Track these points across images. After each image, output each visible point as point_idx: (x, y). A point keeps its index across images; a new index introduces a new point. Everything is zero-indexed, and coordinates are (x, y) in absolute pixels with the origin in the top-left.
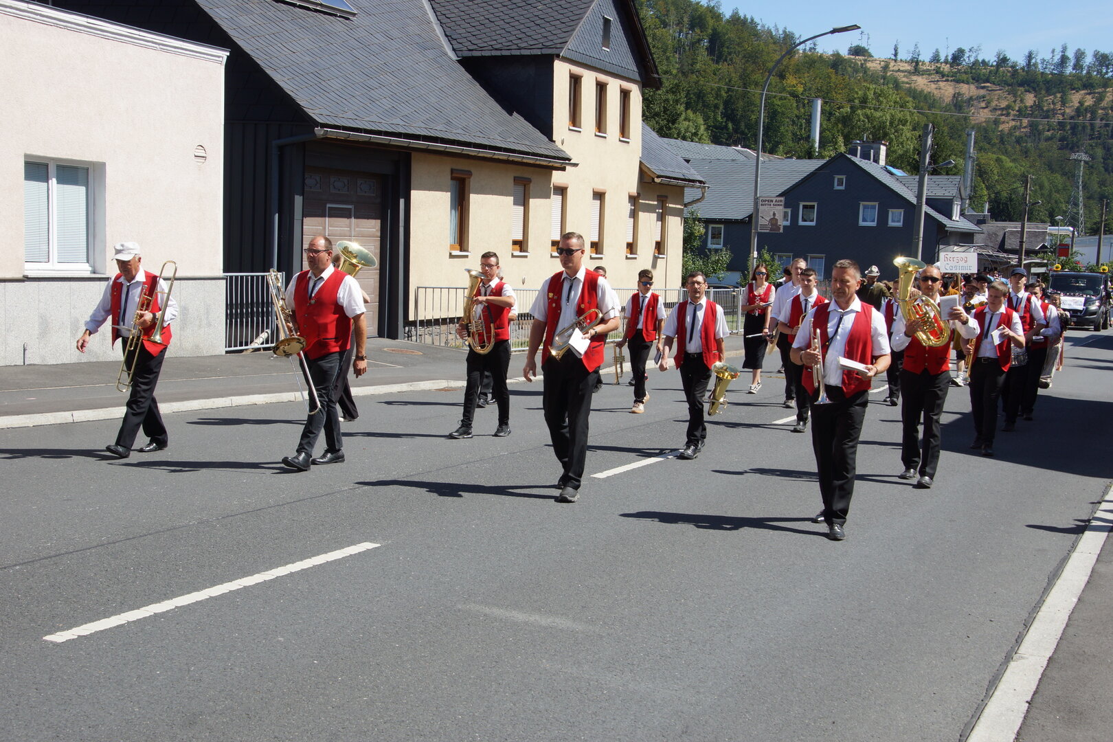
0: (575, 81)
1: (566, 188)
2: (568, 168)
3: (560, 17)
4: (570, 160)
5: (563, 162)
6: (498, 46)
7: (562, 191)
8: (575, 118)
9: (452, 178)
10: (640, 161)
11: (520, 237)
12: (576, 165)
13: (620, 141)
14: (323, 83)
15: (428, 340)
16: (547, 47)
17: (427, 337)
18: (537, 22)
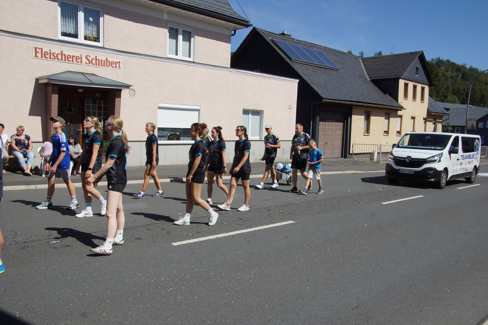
0: (406, 85)
1: (402, 116)
2: (402, 110)
3: (402, 67)
4: (403, 108)
5: (401, 108)
6: (383, 76)
7: (401, 117)
8: (406, 95)
9: (365, 113)
10: (428, 108)
11: (386, 130)
12: (405, 109)
13: (421, 102)
14: (327, 88)
15: (356, 159)
16: (397, 75)
17: (356, 158)
18: (395, 69)
